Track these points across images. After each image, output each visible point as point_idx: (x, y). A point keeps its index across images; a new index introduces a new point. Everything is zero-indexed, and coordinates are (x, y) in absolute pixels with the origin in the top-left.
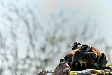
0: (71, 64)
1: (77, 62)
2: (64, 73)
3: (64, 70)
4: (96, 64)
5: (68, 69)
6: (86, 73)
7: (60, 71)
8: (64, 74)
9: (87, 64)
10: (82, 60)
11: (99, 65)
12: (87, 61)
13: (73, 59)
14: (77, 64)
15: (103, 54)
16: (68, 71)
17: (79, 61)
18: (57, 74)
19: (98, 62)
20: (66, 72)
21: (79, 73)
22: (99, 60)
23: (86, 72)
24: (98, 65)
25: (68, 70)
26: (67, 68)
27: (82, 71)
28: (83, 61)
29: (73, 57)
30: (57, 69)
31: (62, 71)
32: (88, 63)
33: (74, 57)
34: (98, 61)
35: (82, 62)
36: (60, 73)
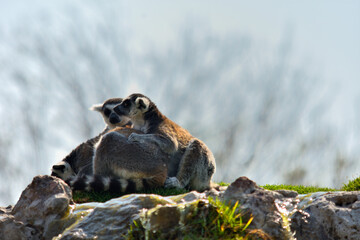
0: (87, 183)
1: (109, 173)
2: (50, 212)
3: (49, 202)
4: (173, 180)
5: (63, 195)
6: (122, 209)
7: (35, 203)
8: (47, 215)
9: (144, 181)
10: (126, 168)
11: (187, 183)
12: (143, 170)
13: (93, 166)
14: (107, 181)
15: (196, 144)
16: (62, 204)
17: (115, 171)
18: (23, 215)
19: (180, 173)
20: (56, 208)
21: (97, 209)
22: (185, 166)
23: (122, 206)
24: (182, 183)
25: (63, 199)
26: (57, 193)
27: (107, 202)
28: (130, 169)
29: (94, 157)
30: (26, 198)
31: (41, 205)
32: (145, 177)
33: (97, 158)
34: (182, 168)
35: (124, 174)
36: (33, 213)
